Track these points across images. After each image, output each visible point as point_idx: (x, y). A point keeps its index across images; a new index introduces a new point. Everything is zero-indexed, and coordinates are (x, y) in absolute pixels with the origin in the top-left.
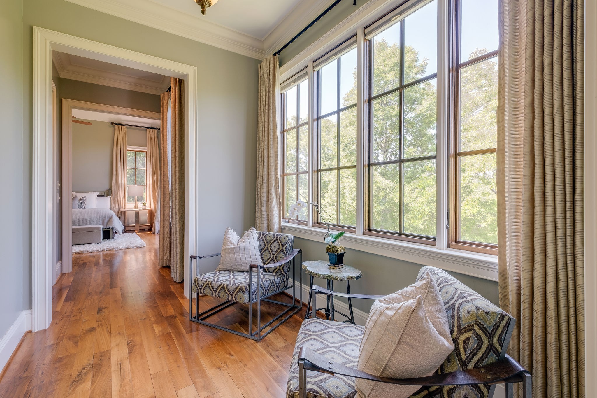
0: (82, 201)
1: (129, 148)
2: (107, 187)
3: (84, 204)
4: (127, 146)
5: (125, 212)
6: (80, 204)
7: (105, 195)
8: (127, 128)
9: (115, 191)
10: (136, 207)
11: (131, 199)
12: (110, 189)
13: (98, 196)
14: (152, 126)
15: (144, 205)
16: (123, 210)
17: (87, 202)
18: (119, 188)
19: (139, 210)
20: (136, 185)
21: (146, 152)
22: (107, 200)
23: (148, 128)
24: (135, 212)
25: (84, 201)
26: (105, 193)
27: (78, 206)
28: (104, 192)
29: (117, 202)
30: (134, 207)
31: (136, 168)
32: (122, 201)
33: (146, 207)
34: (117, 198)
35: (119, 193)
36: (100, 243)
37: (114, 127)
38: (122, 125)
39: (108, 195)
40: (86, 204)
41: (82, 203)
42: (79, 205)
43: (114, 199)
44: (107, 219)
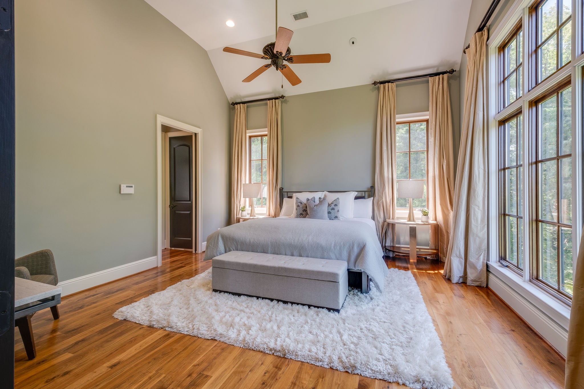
0: (333, 206)
1: (399, 118)
2: (369, 184)
3: (336, 210)
4: (397, 116)
5: (393, 225)
6: (330, 211)
7: (366, 196)
8: (397, 86)
9: (378, 190)
10: (411, 217)
11: (403, 202)
12: (373, 187)
13: (357, 198)
14: (438, 69)
15: (426, 214)
16: (391, 221)
17: (341, 207)
18: (384, 185)
19: (417, 224)
20: (411, 180)
21: (427, 121)
22: (369, 202)
23: (431, 75)
24: (410, 227)
25: (336, 205)
26: (366, 193)
27: (326, 215)
28: (365, 191)
29: (382, 208)
30: (407, 216)
31: (410, 151)
32: (390, 206)
33: (428, 218)
34: (381, 201)
35: (385, 193)
36: (338, 311)
37: (378, 89)
38: (389, 82)
39: (369, 197)
40: (338, 211)
41: (333, 209)
42: (329, 213)
43: (378, 203)
44: (356, 250)
